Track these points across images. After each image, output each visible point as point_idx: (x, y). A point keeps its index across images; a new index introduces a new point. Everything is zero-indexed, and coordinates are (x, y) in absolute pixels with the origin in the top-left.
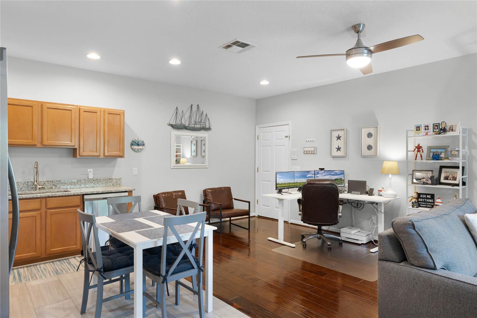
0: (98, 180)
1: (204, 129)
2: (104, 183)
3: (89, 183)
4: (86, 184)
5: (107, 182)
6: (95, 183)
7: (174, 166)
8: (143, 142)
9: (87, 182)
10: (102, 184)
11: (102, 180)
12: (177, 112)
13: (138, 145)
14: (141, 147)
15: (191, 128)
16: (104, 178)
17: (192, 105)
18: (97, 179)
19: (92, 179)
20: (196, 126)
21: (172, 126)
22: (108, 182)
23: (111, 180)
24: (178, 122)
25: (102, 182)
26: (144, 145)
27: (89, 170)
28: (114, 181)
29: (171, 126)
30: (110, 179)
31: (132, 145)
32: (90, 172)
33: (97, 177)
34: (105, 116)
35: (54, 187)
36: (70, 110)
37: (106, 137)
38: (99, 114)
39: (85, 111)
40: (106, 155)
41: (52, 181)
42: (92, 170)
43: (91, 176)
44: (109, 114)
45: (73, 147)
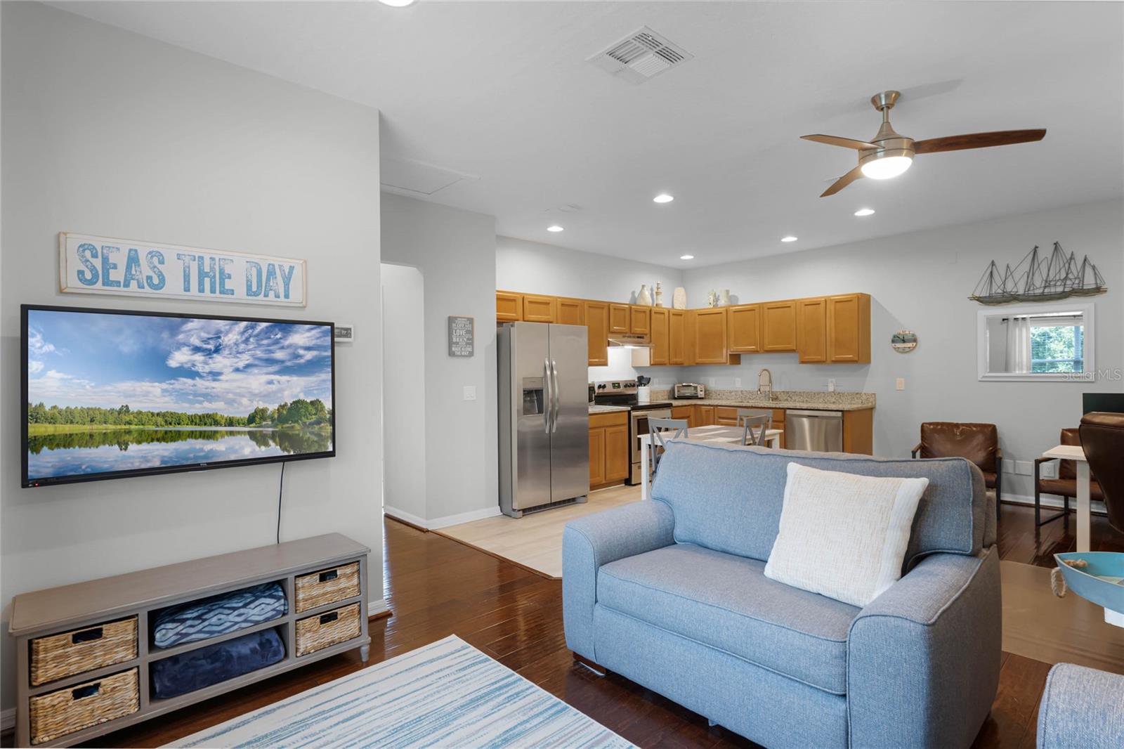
0: (841, 394)
1: (1076, 293)
3: (829, 397)
4: (825, 399)
5: (854, 398)
6: (836, 399)
7: (984, 377)
8: (913, 335)
9: (826, 396)
10: (847, 398)
11: (845, 394)
12: (991, 273)
13: (904, 341)
14: (910, 345)
15: (1031, 298)
16: (848, 392)
17: (1036, 247)
18: (839, 394)
20: (1046, 290)
21: (981, 300)
22: (856, 397)
23: (858, 396)
24: (997, 290)
25: (847, 396)
26: (915, 340)
27: (830, 380)
28: (864, 397)
29: (977, 300)
30: (857, 394)
31: (893, 341)
32: (832, 382)
33: (839, 390)
34: (831, 307)
35: (789, 399)
36: (789, 307)
37: (833, 335)
38: (823, 305)
39: (806, 305)
40: (833, 359)
41: (788, 393)
42: (834, 380)
43: (831, 389)
44: (836, 302)
45: (793, 351)
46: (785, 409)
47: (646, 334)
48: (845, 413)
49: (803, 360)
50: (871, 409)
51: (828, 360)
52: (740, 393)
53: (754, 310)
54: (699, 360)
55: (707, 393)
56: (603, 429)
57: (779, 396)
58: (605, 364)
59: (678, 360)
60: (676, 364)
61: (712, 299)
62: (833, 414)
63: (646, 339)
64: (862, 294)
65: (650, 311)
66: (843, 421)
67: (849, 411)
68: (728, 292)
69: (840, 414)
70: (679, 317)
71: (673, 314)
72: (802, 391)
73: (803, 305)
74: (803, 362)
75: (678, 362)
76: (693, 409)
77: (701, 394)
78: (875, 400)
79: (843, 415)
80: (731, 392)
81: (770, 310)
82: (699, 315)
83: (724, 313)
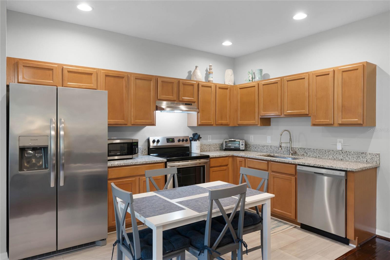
0: (348, 153)
2: (354, 157)
3: (337, 155)
4: (334, 156)
5: (359, 157)
6: (344, 156)
9: (335, 153)
10: (353, 158)
11: (352, 152)
16: (355, 151)
18: (346, 152)
19: (340, 150)
22: (361, 157)
23: (364, 155)
25: (352, 156)
27: (338, 140)
28: (369, 157)
30: (362, 153)
32: (340, 142)
33: (347, 149)
34: (338, 77)
35: (305, 154)
36: (304, 78)
37: (340, 101)
38: (331, 75)
39: (317, 76)
40: (340, 122)
41: (304, 149)
42: (342, 140)
43: (339, 147)
44: (343, 72)
45: (306, 115)
46: (296, 165)
47: (194, 102)
48: (349, 174)
49: (314, 123)
50: (375, 169)
51: (336, 122)
52: (269, 147)
53: (277, 83)
54: (240, 122)
55: (247, 147)
56: (138, 178)
57: (298, 152)
58: (154, 124)
59: (224, 122)
60: (222, 125)
61: (251, 77)
62: (337, 173)
63: (195, 106)
64: (367, 62)
65: (198, 84)
66: (346, 180)
67: (352, 172)
68: (261, 71)
69: (343, 174)
70: (225, 90)
71: (219, 88)
72: (315, 148)
73: (315, 77)
74: (314, 125)
75: (223, 124)
76: (230, 159)
77: (242, 147)
78: (379, 160)
79: (346, 175)
80: (263, 147)
81: (289, 82)
82: (240, 89)
83: (257, 86)
